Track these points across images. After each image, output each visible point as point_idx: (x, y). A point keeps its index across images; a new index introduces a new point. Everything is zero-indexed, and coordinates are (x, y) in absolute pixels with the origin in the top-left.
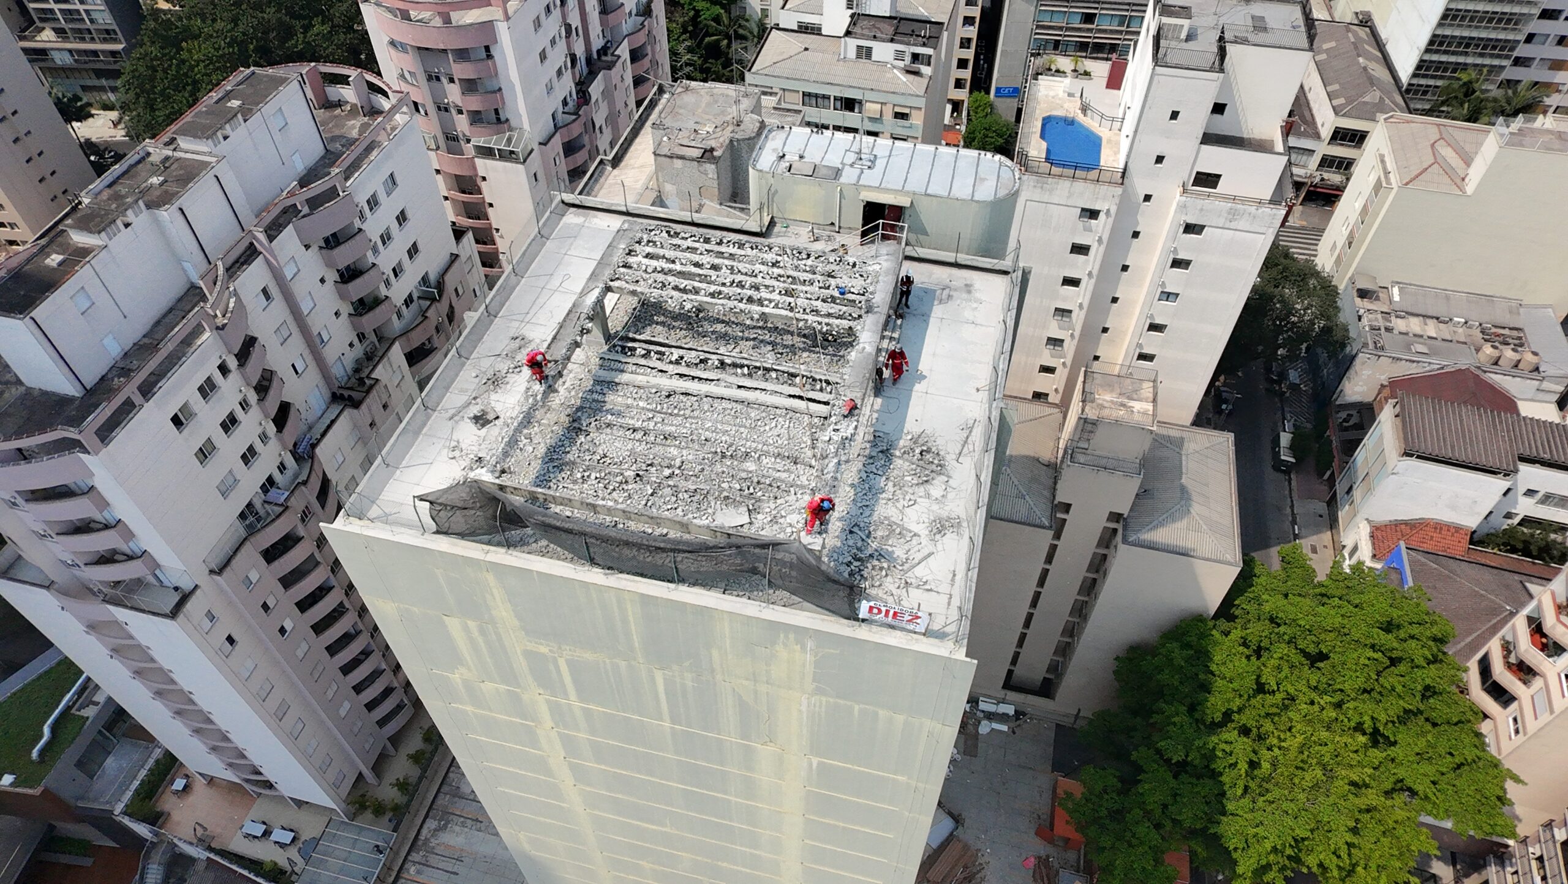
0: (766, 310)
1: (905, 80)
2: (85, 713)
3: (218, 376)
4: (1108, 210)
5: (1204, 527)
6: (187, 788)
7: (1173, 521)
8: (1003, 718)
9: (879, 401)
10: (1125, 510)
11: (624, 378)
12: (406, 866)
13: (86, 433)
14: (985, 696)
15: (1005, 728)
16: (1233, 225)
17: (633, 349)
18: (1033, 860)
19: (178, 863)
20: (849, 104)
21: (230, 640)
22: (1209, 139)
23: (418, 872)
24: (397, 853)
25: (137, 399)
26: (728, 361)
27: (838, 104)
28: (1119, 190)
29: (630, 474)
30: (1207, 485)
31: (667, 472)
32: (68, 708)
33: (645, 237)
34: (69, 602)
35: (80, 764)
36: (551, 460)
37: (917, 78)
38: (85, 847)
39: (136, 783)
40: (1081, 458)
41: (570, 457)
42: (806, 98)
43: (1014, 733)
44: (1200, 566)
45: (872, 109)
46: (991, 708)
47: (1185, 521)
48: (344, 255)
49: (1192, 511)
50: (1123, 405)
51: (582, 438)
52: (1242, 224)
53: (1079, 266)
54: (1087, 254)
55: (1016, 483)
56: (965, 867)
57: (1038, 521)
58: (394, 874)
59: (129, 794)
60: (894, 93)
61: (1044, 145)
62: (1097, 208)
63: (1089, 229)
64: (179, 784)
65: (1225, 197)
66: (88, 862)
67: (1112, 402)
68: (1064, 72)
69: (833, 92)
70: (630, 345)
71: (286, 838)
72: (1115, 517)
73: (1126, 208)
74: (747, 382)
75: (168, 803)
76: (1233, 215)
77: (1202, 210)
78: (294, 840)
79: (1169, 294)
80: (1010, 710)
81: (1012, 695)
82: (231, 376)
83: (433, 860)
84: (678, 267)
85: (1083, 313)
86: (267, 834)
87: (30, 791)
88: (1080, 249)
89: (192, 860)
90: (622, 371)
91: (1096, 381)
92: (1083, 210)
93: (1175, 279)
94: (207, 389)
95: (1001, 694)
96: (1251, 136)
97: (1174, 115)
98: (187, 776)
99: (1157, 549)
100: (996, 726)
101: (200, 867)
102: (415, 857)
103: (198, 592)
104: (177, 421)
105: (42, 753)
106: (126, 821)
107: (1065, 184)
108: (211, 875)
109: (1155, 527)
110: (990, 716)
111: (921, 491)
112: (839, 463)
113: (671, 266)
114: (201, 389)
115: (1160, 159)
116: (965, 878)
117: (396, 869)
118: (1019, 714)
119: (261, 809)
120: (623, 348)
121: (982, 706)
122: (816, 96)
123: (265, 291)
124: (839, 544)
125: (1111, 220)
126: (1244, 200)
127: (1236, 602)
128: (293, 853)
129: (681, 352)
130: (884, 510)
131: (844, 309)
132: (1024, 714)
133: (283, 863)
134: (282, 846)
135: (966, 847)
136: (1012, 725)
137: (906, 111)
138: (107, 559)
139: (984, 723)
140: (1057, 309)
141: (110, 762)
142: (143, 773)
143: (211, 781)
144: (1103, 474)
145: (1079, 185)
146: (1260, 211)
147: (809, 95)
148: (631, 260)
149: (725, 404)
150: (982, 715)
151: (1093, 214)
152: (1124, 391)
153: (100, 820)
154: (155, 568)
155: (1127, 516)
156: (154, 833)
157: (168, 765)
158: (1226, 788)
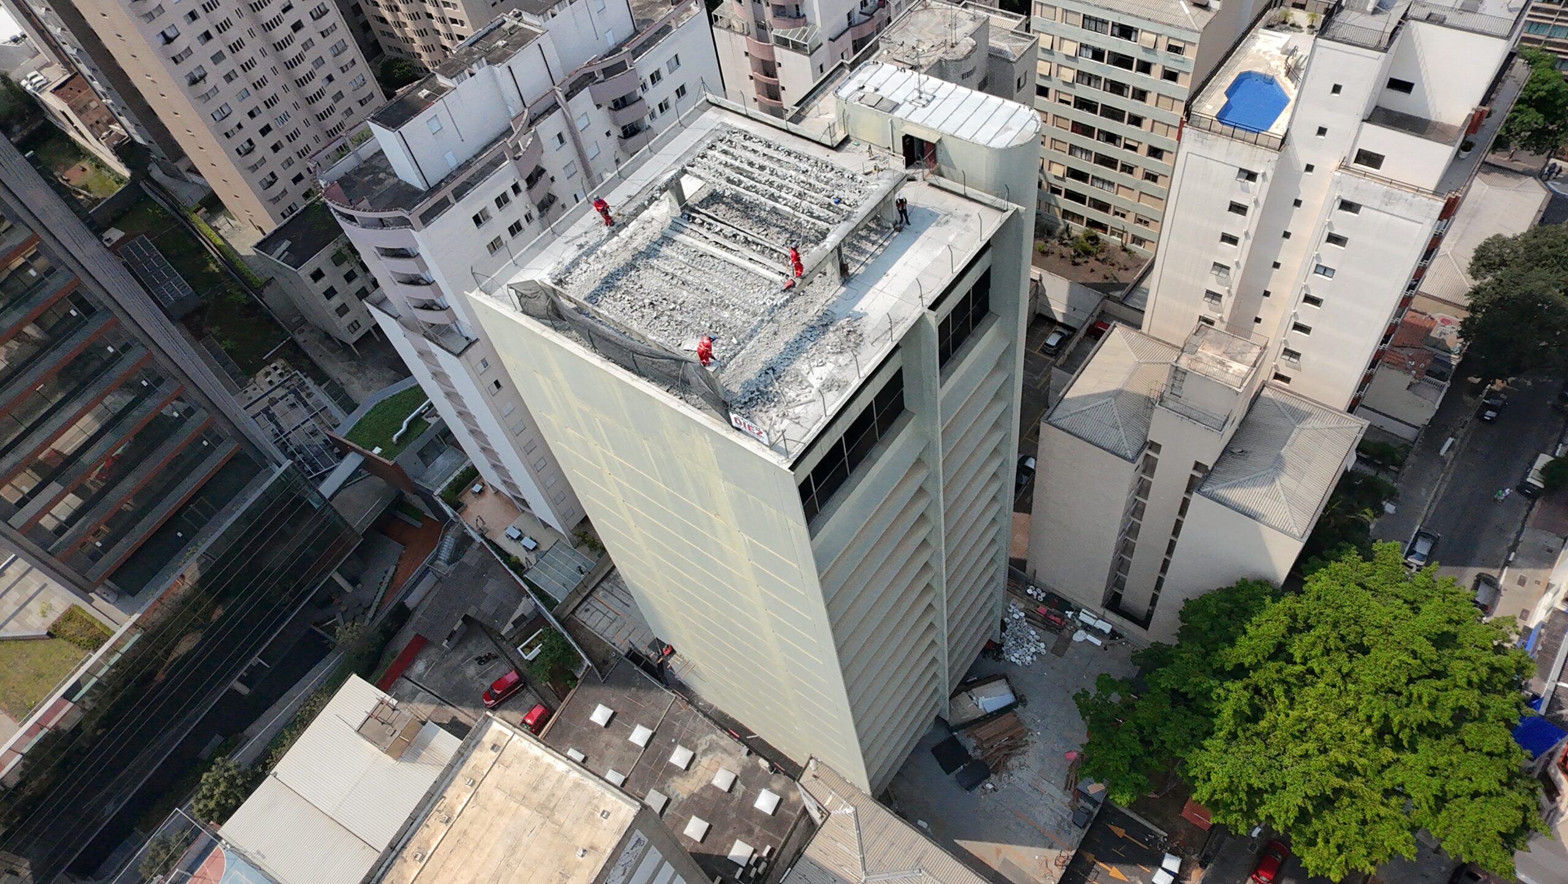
0: (778, 206)
1: (1187, 12)
2: (429, 420)
3: (511, 193)
4: (1264, 175)
5: (1283, 497)
6: (481, 491)
7: (1254, 486)
8: (1099, 633)
9: (844, 289)
10: (1209, 462)
11: (679, 237)
12: (598, 589)
13: (414, 217)
14: (1088, 609)
15: (1098, 642)
16: (1388, 209)
17: (694, 218)
18: (1075, 754)
19: (464, 541)
20: (1126, 32)
21: (497, 383)
22: (1375, 117)
23: (604, 596)
24: (594, 578)
25: (452, 199)
26: (750, 239)
27: (1116, 31)
28: (1275, 156)
29: (647, 301)
30: (1309, 462)
31: (673, 306)
32: (421, 414)
33: (728, 137)
34: (409, 333)
35: (422, 454)
36: (607, 282)
37: (1202, 12)
38: (418, 514)
39: (451, 478)
40: (1171, 404)
41: (619, 283)
42: (1087, 22)
43: (1105, 649)
44: (1267, 533)
45: (1147, 39)
46: (1090, 621)
47: (1265, 489)
48: (627, 116)
49: (1277, 482)
50: (1222, 363)
51: (633, 273)
52: (1397, 209)
53: (1236, 225)
54: (1244, 214)
55: (1116, 413)
56: (1011, 738)
57: (1122, 453)
58: (588, 591)
59: (445, 484)
60: (1170, 25)
61: (1226, 99)
62: (1254, 170)
63: (1246, 190)
64: (477, 488)
65: (1382, 180)
66: (419, 525)
67: (1213, 358)
68: (1300, 27)
69: (1111, 18)
70: (693, 215)
71: (531, 545)
72: (1198, 466)
73: (1285, 175)
74: (755, 257)
75: (468, 498)
76: (1389, 199)
77: (1357, 188)
78: (535, 548)
79: (1326, 269)
80: (1107, 628)
81: (1110, 615)
82: (521, 195)
83: (616, 591)
84: (737, 163)
85: (1240, 273)
86: (520, 538)
87: (387, 462)
88: (1238, 208)
89: (472, 540)
90: (682, 233)
91: (1208, 337)
92: (1241, 170)
93: (1331, 254)
94: (502, 201)
95: (1101, 611)
96: (1440, 120)
97: (1337, 89)
98: (483, 485)
99: (1225, 505)
100: (1090, 638)
101: (475, 546)
102: (605, 585)
103: (478, 344)
104: (477, 220)
105: (399, 438)
106: (440, 500)
107: (1223, 142)
108: (480, 554)
109: (1234, 486)
110: (1087, 628)
111: (833, 358)
112: (763, 320)
113: (733, 162)
114: (498, 200)
115: (1322, 131)
116: (1008, 746)
117: (590, 588)
118: (1114, 634)
119: (521, 521)
120: (689, 216)
121: (1082, 617)
122: (1096, 20)
123: (560, 136)
124: (753, 378)
125: (1267, 185)
126: (1401, 185)
127: (1306, 579)
128: (532, 558)
129: (723, 226)
130: (801, 365)
131: (831, 214)
132: (1121, 636)
133: (523, 561)
134: (527, 550)
135: (1019, 723)
136: (1106, 642)
137: (1181, 45)
138: (428, 306)
139: (1081, 632)
140: (1215, 264)
141: (440, 460)
142: (457, 473)
143: (497, 492)
144: (1186, 421)
145: (1237, 145)
146: (1417, 199)
147: (1090, 18)
148: (710, 152)
149: (735, 269)
150: (1080, 624)
151: (1251, 176)
152: (1230, 350)
153: (427, 497)
154: (455, 319)
155: (1210, 468)
156: (456, 517)
157: (472, 474)
158: (1215, 728)
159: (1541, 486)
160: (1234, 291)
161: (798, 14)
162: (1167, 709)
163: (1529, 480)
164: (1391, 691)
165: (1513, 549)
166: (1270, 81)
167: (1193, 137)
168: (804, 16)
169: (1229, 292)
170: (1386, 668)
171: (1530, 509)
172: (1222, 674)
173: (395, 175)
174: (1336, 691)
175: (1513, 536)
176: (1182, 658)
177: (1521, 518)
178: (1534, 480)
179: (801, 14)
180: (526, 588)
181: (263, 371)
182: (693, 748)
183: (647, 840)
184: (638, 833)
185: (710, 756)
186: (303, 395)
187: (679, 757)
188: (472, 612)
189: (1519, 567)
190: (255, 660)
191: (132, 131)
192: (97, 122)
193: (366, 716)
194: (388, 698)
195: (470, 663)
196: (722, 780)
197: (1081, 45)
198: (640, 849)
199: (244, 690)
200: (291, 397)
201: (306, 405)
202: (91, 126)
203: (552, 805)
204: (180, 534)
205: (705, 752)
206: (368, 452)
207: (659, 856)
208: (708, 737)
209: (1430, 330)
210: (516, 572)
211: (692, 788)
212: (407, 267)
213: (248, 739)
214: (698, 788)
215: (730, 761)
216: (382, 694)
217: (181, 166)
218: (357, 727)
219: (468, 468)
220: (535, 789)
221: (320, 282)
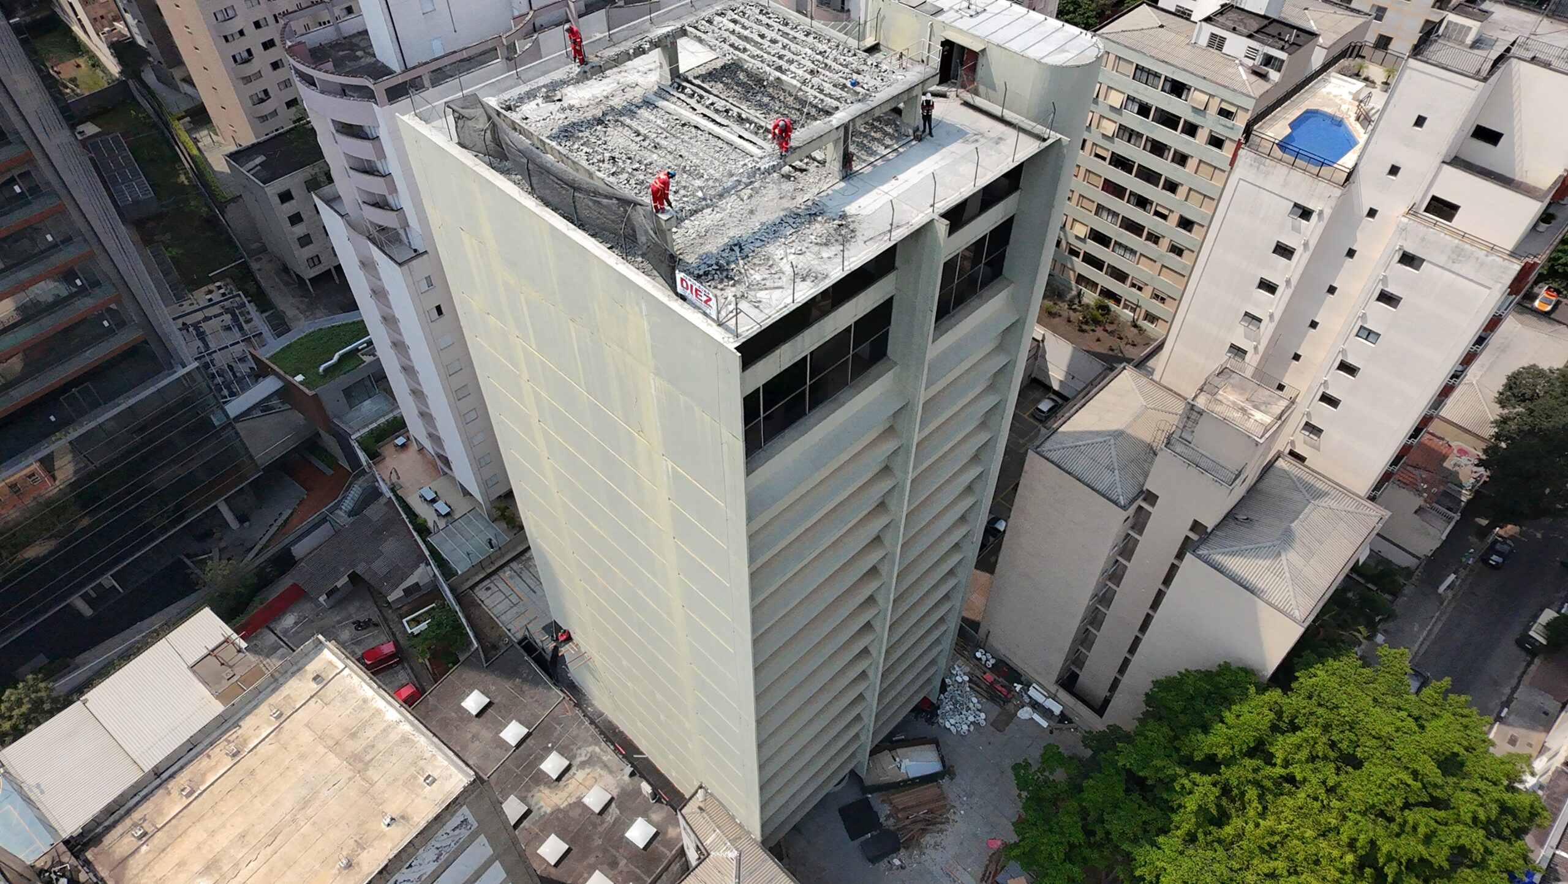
0: (783, 77)
1: (1245, 77)
2: (364, 358)
4: (1321, 213)
5: (1287, 575)
6: (404, 446)
7: (1257, 556)
8: (1047, 713)
9: (842, 184)
10: (1210, 523)
11: (662, 103)
12: (506, 568)
13: (379, 88)
14: (1039, 684)
15: (1044, 724)
16: (1455, 267)
17: (684, 88)
18: (999, 843)
19: (374, 494)
20: (1178, 89)
21: (439, 309)
22: (1457, 162)
23: (511, 577)
24: (503, 555)
26: (744, 116)
27: (1168, 87)
28: (1338, 192)
29: (607, 155)
30: (1321, 543)
31: (637, 165)
32: (356, 350)
33: (742, 8)
34: (355, 235)
35: (348, 393)
36: (566, 131)
37: (1260, 81)
38: (332, 462)
39: (374, 425)
40: (1179, 448)
41: (580, 134)
42: (1139, 72)
43: (1051, 732)
44: (1265, 612)
45: (1198, 98)
46: (1040, 698)
47: (1268, 562)
49: (1283, 557)
50: (1244, 410)
51: (599, 127)
52: (1466, 269)
53: (1279, 270)
54: (1290, 259)
55: (1114, 454)
56: (930, 811)
57: (1114, 497)
58: (494, 568)
59: (367, 429)
60: (1225, 87)
61: (1289, 131)
62: (1310, 206)
63: (1296, 229)
64: (400, 441)
65: (1455, 233)
66: (329, 472)
67: (1234, 403)
68: (1373, 82)
69: (1165, 71)
70: (685, 84)
71: (444, 510)
72: (1196, 526)
73: (1343, 217)
74: (746, 135)
75: (388, 450)
76: (1458, 255)
77: (1423, 239)
78: (448, 514)
79: (1370, 332)
80: (1057, 709)
81: (1063, 695)
83: (526, 575)
84: (746, 33)
85: (1272, 327)
86: (434, 501)
87: (307, 391)
88: (1284, 251)
89: (381, 494)
90: (667, 100)
91: (1232, 381)
92: (1296, 205)
93: (1379, 316)
95: (1053, 688)
96: (1525, 180)
97: (1420, 121)
98: (408, 439)
99: (1222, 572)
100: (1037, 717)
101: (382, 500)
102: (514, 565)
103: (425, 256)
105: (326, 370)
106: (356, 445)
107: (1282, 170)
108: (385, 509)
109: (1233, 554)
110: (1035, 706)
111: (816, 249)
113: (742, 31)
115: (1394, 170)
116: (925, 820)
117: (497, 565)
118: (1063, 717)
119: (440, 484)
120: (679, 85)
121: (1032, 692)
122: (1149, 72)
124: (715, 251)
125: (1322, 225)
126: (1475, 241)
127: (1297, 674)
128: (442, 524)
129: (715, 99)
130: (776, 250)
131: (844, 94)
132: (1070, 721)
133: (430, 524)
134: (439, 515)
135: (943, 797)
136: (1053, 724)
137: (1233, 109)
138: (381, 204)
139: (1028, 709)
140: (1246, 314)
141: (367, 404)
142: (382, 420)
143: (421, 449)
144: (1193, 470)
145: (1297, 176)
146: (1491, 258)
147: (1142, 69)
148: (717, 19)
149: (720, 143)
150: (1027, 700)
151: (1306, 214)
152: (1253, 398)
153: (343, 439)
154: (406, 225)
155: (1209, 530)
156: (368, 464)
157: (399, 425)
158: (1172, 826)
159: (1544, 642)
160: (1262, 348)
161: (843, 8)
162: (1120, 794)
163: (1531, 633)
164: (1382, 814)
165: (1507, 704)
166: (1339, 123)
167: (1248, 161)
168: (849, 11)
169: (1256, 348)
170: (1380, 787)
171: (1529, 665)
172: (1190, 764)
173: (374, 56)
174: (1317, 805)
175: (1507, 690)
176: (1146, 738)
177: (1518, 673)
178: (1537, 634)
179: (846, 8)
180: (427, 553)
181: (205, 289)
182: (571, 758)
183: (476, 825)
184: (465, 812)
185: (588, 770)
186: (241, 319)
187: (552, 765)
188: (360, 569)
189: (1509, 725)
190: (107, 580)
191: (135, 30)
192: (102, 17)
193: (206, 652)
194: (235, 636)
195: (345, 626)
196: (594, 800)
197: (1129, 97)
198: (464, 833)
199: (86, 611)
200: (228, 317)
201: (241, 328)
202: (95, 19)
203: (368, 758)
204: (52, 418)
205: (582, 765)
206: (289, 378)
207: (489, 851)
208: (590, 749)
209: (1445, 457)
210: (420, 534)
211: (559, 803)
212: (361, 149)
213: (77, 667)
214: (565, 804)
215: (610, 780)
216: (229, 631)
217: (177, 74)
218: (191, 662)
219: (395, 418)
220: (353, 735)
221: (287, 205)
